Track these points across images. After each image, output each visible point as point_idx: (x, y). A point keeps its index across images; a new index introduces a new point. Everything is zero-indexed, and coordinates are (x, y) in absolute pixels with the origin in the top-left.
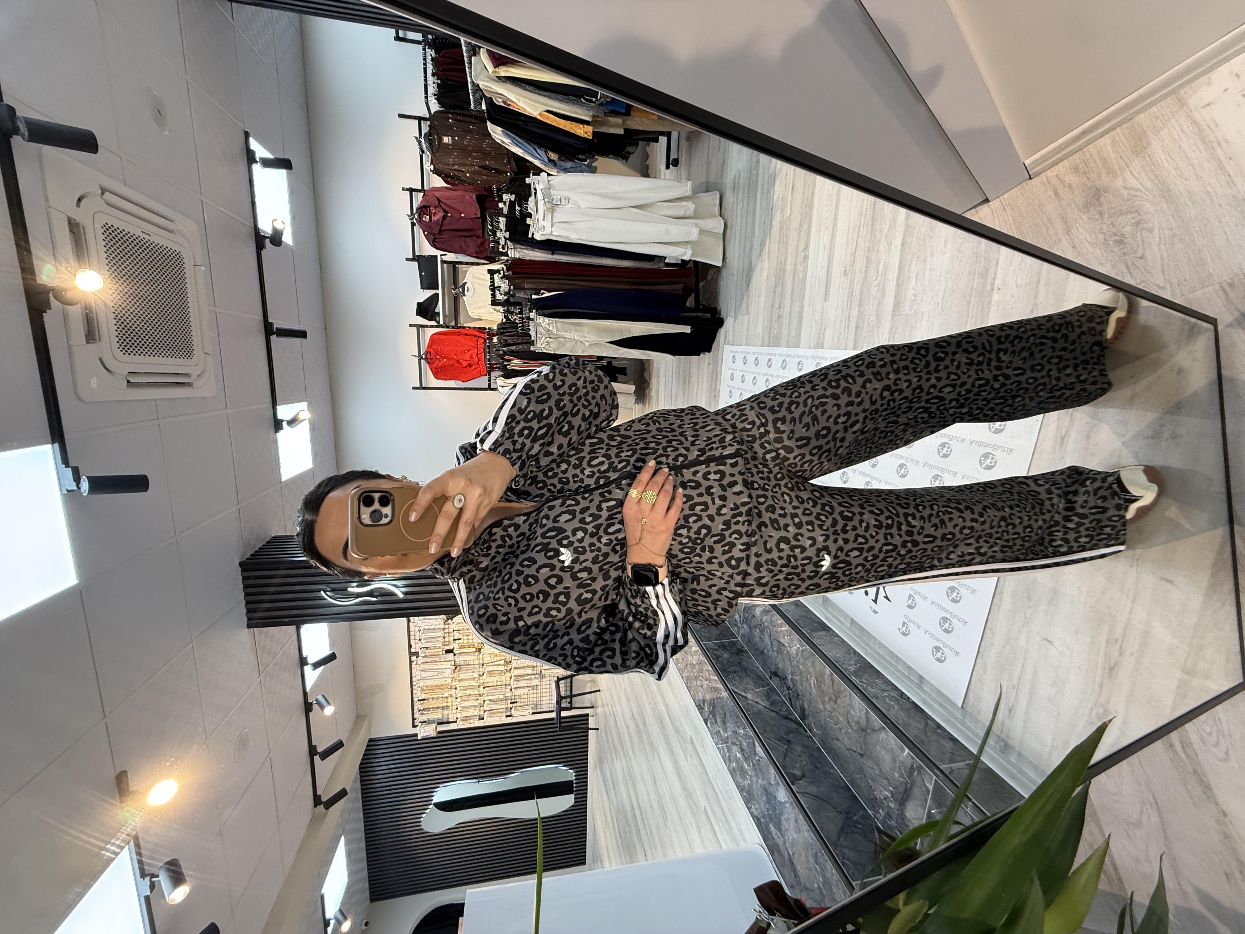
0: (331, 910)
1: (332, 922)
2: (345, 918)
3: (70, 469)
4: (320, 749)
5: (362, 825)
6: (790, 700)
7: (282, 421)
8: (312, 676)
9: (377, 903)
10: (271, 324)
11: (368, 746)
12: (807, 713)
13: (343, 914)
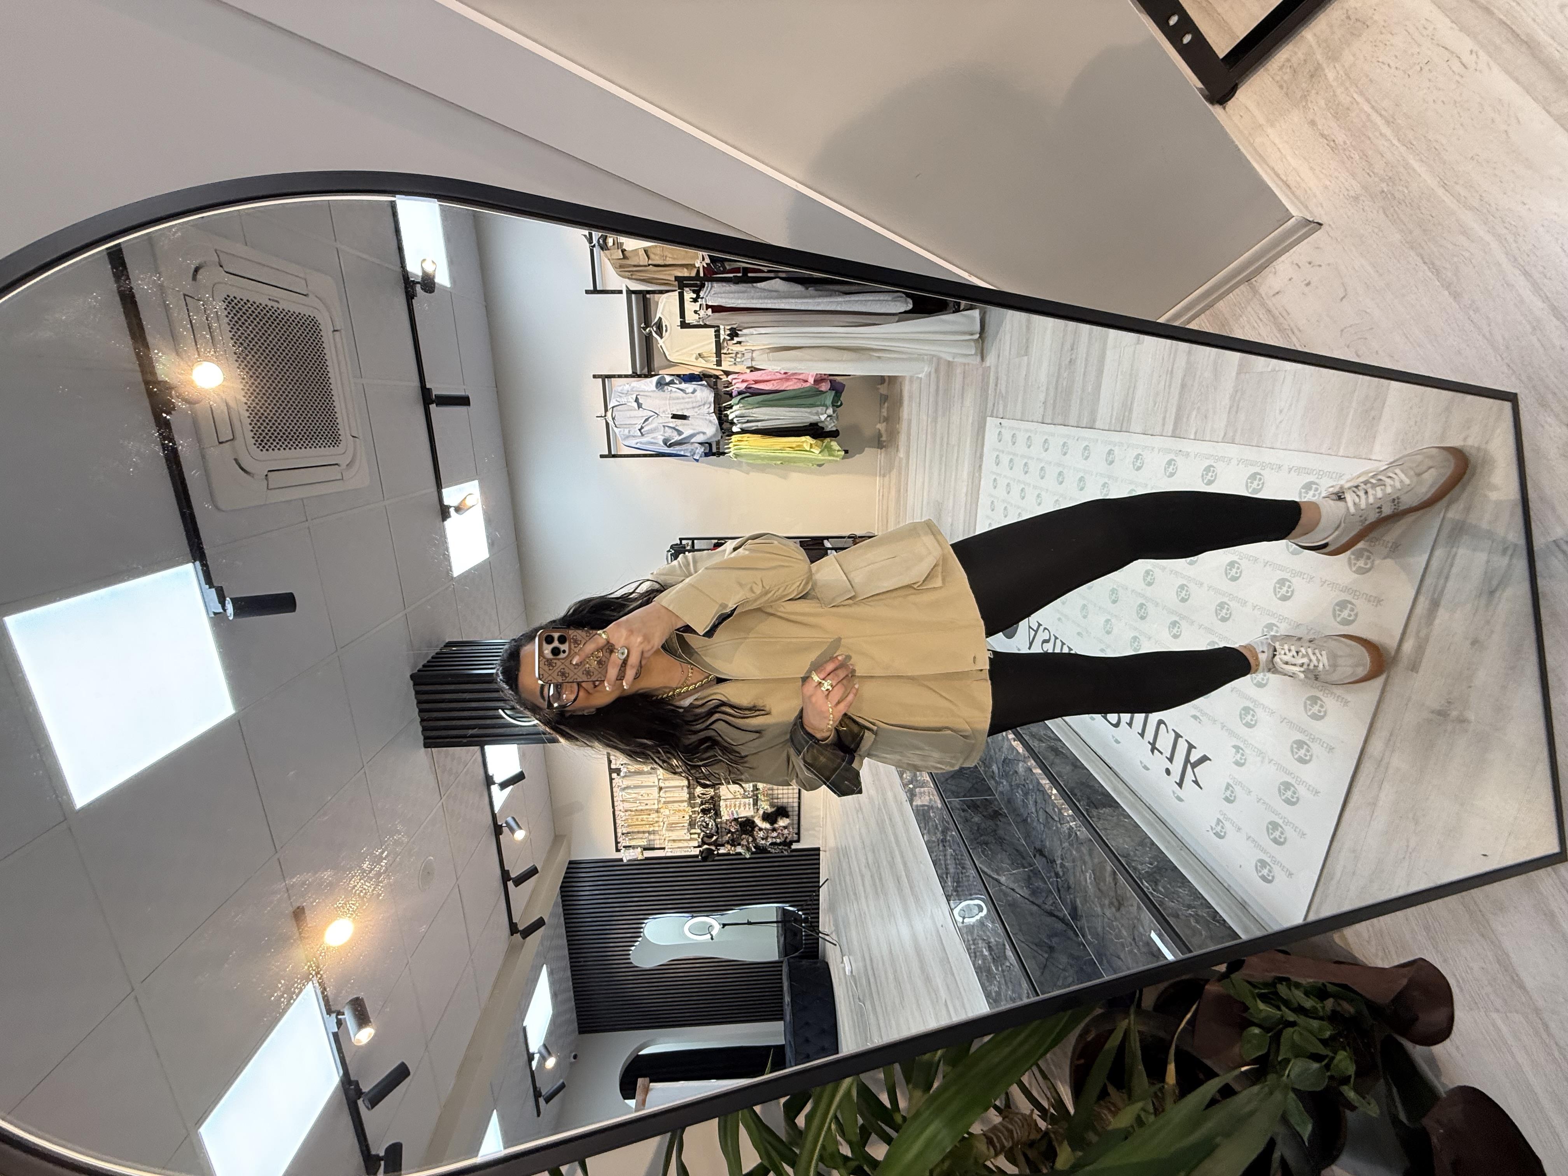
0: (535, 1043)
1: (537, 1056)
2: (550, 1054)
3: (213, 590)
4: (513, 875)
5: (567, 952)
6: (1059, 890)
7: (449, 507)
8: (500, 797)
9: (586, 1035)
10: (429, 390)
11: (568, 868)
12: (1079, 913)
13: (547, 1049)
